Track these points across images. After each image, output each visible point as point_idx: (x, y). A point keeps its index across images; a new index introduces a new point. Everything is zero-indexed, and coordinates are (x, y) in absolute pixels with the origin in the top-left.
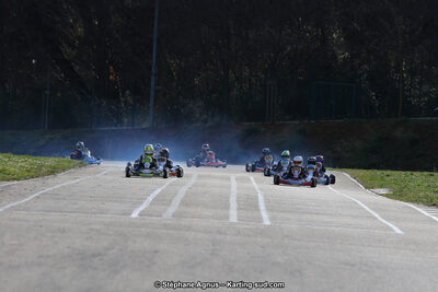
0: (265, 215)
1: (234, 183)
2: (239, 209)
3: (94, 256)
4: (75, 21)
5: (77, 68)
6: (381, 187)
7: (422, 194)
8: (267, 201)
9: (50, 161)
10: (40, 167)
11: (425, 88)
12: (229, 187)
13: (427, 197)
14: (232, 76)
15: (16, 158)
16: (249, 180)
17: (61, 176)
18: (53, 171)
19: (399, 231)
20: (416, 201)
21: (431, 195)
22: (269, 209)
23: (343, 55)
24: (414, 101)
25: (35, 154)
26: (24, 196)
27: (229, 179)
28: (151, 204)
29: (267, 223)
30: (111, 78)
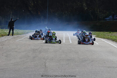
0: (70, 41)
1: (64, 35)
2: (65, 40)
4: (32, 2)
5: (32, 12)
6: (94, 35)
7: (102, 36)
8: (71, 38)
9: (27, 31)
10: (25, 32)
11: (103, 15)
12: (63, 36)
14: (63, 13)
15: (20, 30)
16: (67, 34)
18: (27, 33)
19: (97, 44)
20: (101, 38)
21: (104, 36)
22: (71, 40)
23: (86, 8)
24: (100, 18)
25: (24, 29)
27: (63, 34)
29: (71, 43)
30: (39, 14)
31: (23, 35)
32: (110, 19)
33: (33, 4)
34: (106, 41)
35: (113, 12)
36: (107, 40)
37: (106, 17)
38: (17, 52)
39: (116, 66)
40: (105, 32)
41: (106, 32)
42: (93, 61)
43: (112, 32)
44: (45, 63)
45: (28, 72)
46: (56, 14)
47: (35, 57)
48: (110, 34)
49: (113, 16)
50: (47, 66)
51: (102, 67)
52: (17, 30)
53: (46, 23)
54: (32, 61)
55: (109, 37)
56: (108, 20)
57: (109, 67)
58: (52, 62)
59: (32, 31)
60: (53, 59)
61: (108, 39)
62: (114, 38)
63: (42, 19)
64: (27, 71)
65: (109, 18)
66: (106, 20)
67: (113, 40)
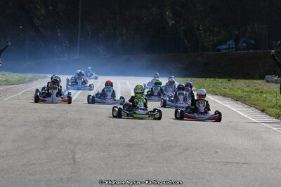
1: (119, 85)
3: (51, 121)
4: (41, 7)
5: (42, 30)
7: (211, 89)
9: (29, 76)
10: (25, 78)
11: (211, 38)
12: (117, 87)
13: (213, 91)
14: (117, 33)
15: (13, 74)
16: (126, 84)
17: (35, 82)
18: (31, 80)
21: (215, 89)
23: (171, 22)
24: (206, 44)
25: (22, 72)
26: (16, 92)
27: (116, 83)
28: (79, 96)
30: (59, 35)
31: (20, 86)
32: (229, 48)
33: (43, 12)
34: (218, 102)
35: (237, 32)
36: (222, 98)
37: (220, 43)
38: (5, 126)
39: (243, 161)
40: (217, 79)
41: (220, 80)
42: (187, 149)
43: (233, 80)
44: (74, 153)
45: (31, 175)
46: (100, 36)
47: (48, 139)
48: (230, 83)
49: (237, 41)
50: (78, 160)
51: (210, 162)
52: (5, 73)
53: (76, 58)
54: (42, 149)
55: (227, 91)
56: (224, 51)
57: (226, 163)
58: (90, 150)
59: (43, 75)
60: (91, 144)
61: (224, 96)
62: (239, 93)
63: (66, 46)
64: (30, 172)
65: (227, 47)
66: (219, 50)
67: (237, 99)
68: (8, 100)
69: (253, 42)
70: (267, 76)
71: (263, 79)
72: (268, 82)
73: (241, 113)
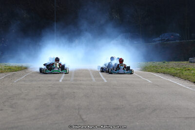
2: (94, 77)
13: (154, 70)
19: (150, 82)
29: (106, 81)
32: (162, 40)
36: (163, 75)
38: (25, 99)
40: (155, 62)
41: (158, 63)
43: (166, 62)
48: (165, 65)
55: (164, 69)
56: (158, 42)
65: (160, 39)
67: (174, 75)
68: (17, 82)
69: (178, 35)
70: (190, 59)
71: (188, 61)
72: (191, 62)
73: (181, 85)
